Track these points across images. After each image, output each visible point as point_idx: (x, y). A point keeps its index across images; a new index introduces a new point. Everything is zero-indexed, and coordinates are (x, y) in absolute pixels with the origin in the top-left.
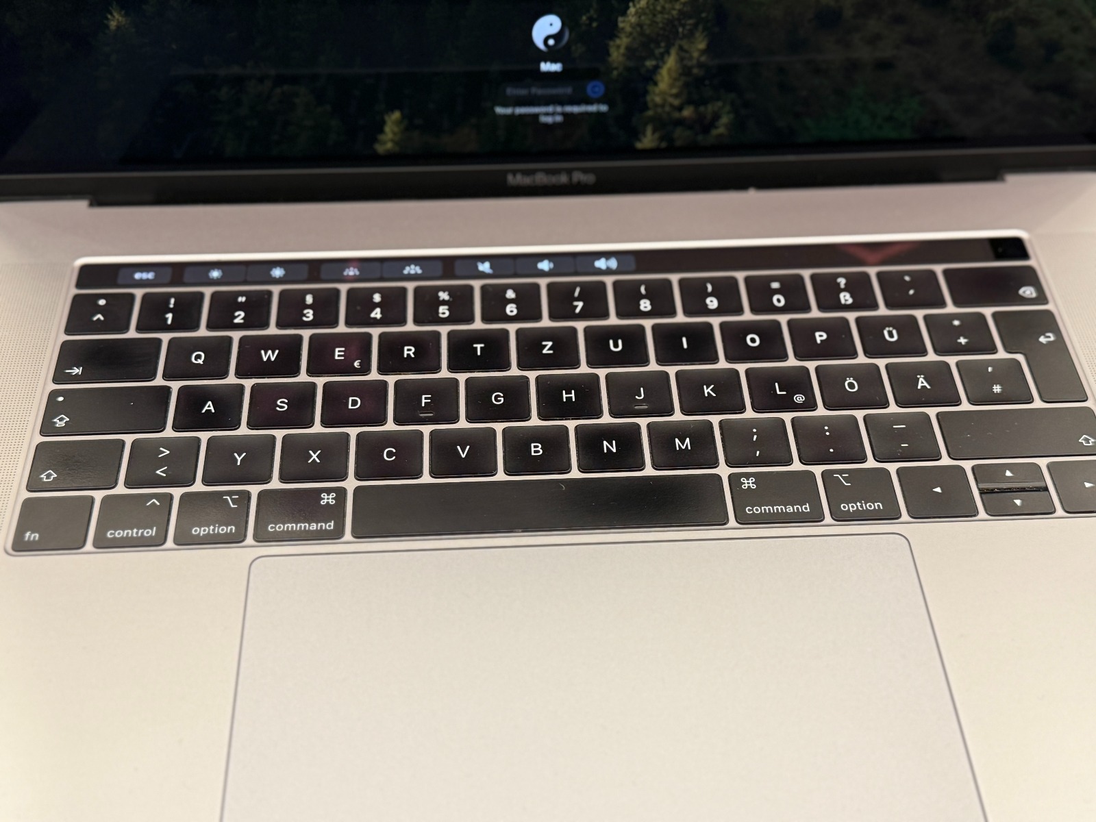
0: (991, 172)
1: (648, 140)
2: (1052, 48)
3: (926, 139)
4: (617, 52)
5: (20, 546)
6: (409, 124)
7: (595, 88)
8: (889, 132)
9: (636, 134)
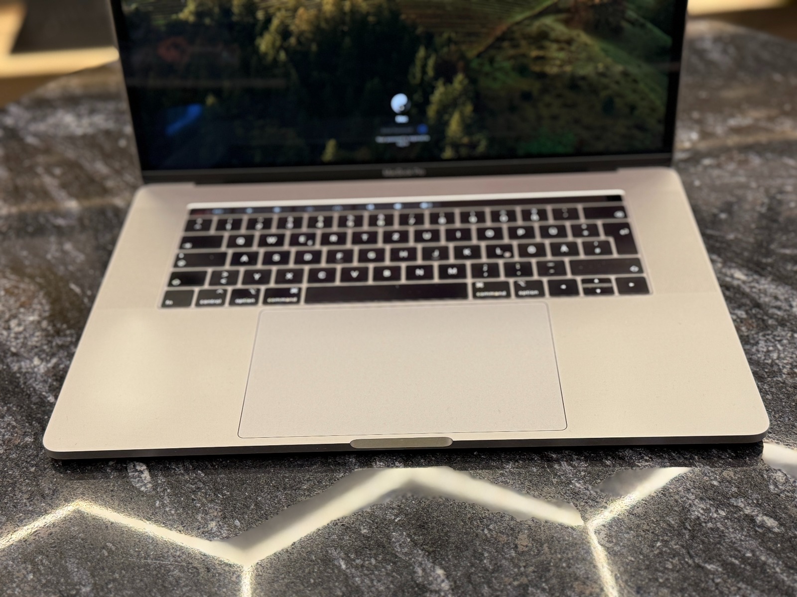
0: (611, 167)
1: (448, 153)
2: (633, 108)
3: (578, 153)
4: (432, 111)
5: (164, 305)
6: (340, 146)
7: (423, 128)
8: (560, 149)
9: (442, 150)
